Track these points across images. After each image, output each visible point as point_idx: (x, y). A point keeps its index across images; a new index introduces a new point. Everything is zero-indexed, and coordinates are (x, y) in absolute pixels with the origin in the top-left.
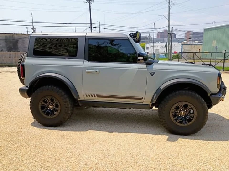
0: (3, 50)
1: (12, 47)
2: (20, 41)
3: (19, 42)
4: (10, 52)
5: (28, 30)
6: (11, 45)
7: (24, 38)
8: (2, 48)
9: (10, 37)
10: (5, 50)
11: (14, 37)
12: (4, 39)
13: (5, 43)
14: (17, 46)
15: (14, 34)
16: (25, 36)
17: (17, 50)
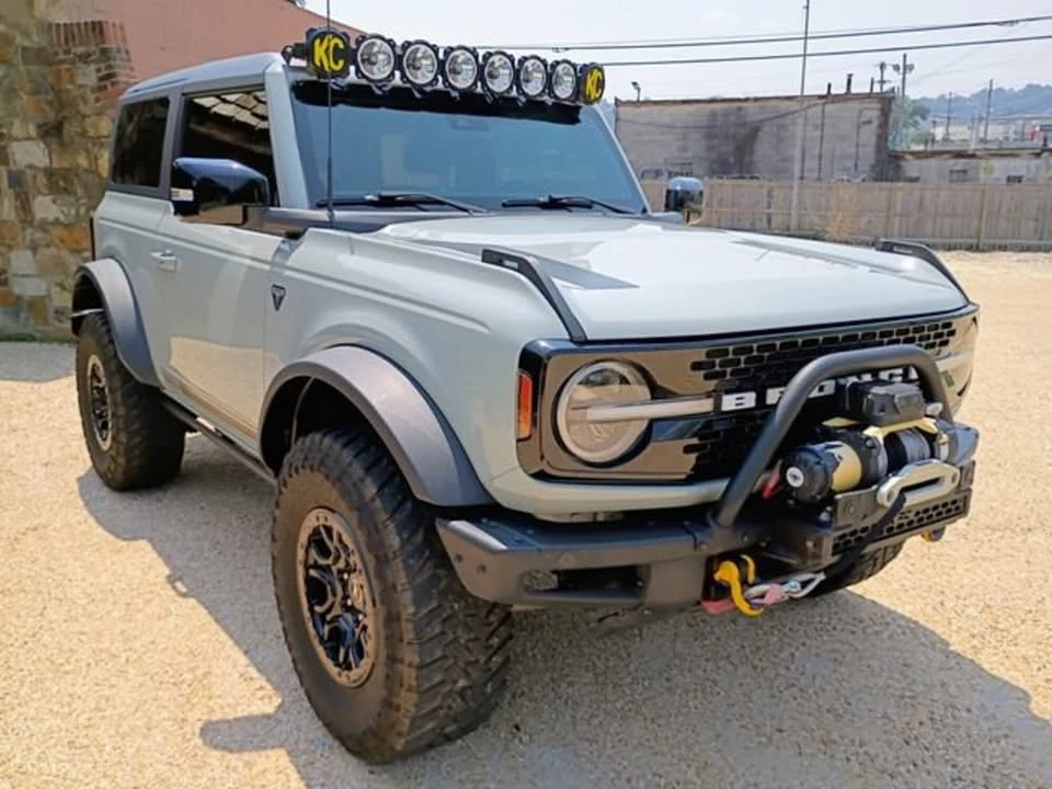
0: (694, 171)
1: (732, 160)
2: (766, 129)
3: (760, 134)
4: (720, 181)
5: (885, 78)
6: (728, 148)
7: (787, 114)
8: (690, 164)
9: (726, 114)
10: (701, 172)
11: (743, 113)
12: (704, 124)
13: (704, 142)
14: (752, 152)
15: (747, 100)
16: (794, 106)
17: (749, 172)
